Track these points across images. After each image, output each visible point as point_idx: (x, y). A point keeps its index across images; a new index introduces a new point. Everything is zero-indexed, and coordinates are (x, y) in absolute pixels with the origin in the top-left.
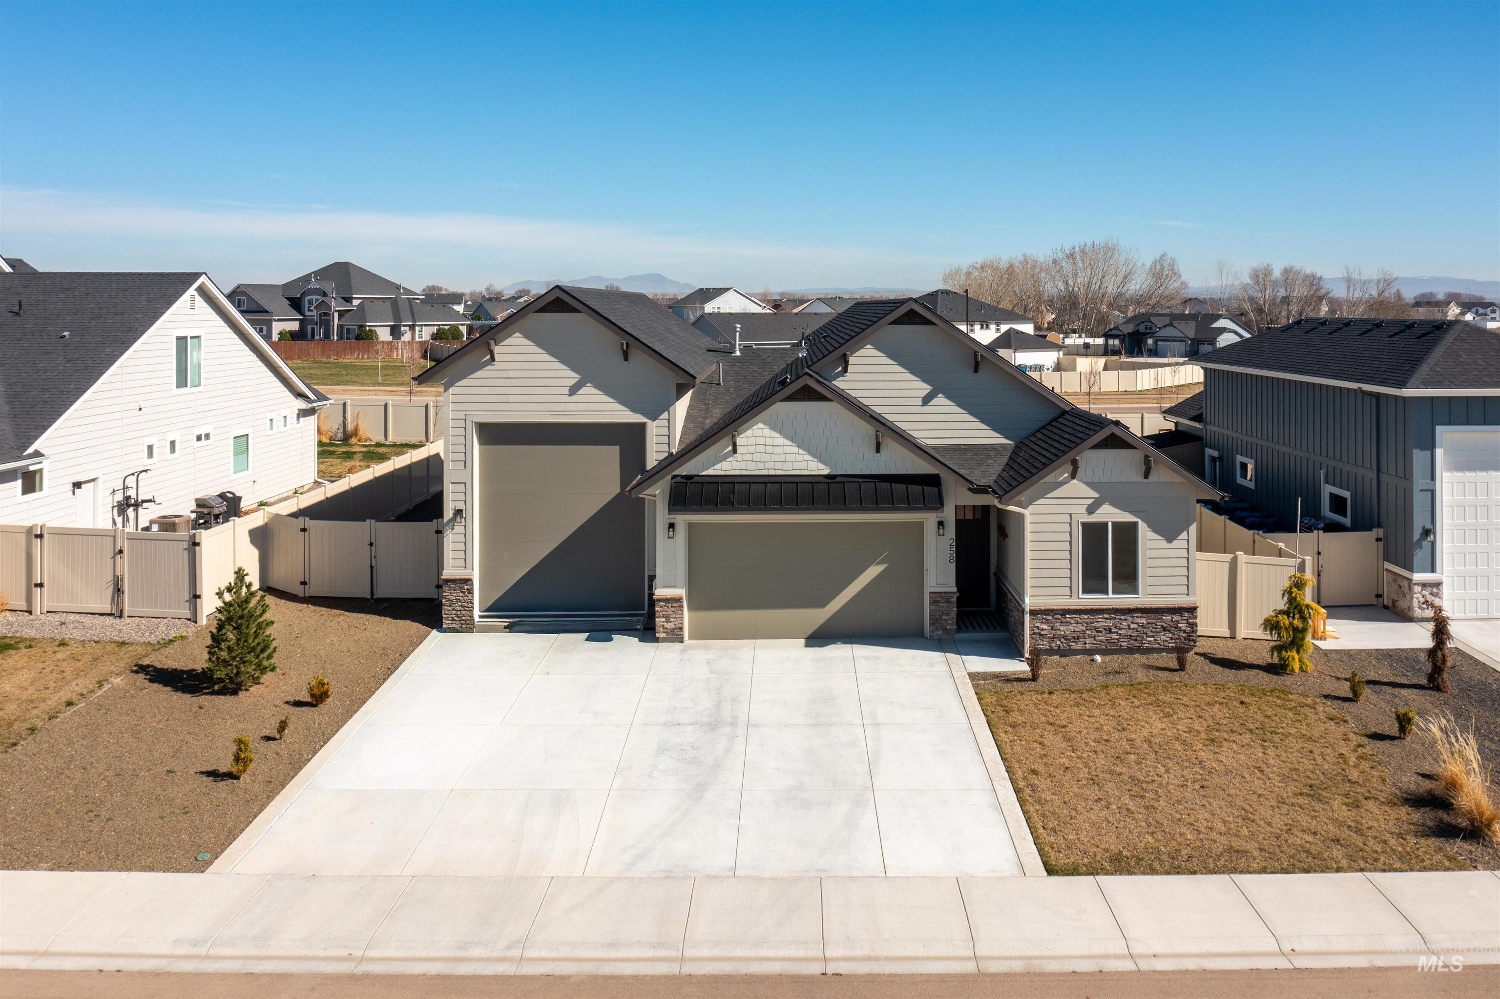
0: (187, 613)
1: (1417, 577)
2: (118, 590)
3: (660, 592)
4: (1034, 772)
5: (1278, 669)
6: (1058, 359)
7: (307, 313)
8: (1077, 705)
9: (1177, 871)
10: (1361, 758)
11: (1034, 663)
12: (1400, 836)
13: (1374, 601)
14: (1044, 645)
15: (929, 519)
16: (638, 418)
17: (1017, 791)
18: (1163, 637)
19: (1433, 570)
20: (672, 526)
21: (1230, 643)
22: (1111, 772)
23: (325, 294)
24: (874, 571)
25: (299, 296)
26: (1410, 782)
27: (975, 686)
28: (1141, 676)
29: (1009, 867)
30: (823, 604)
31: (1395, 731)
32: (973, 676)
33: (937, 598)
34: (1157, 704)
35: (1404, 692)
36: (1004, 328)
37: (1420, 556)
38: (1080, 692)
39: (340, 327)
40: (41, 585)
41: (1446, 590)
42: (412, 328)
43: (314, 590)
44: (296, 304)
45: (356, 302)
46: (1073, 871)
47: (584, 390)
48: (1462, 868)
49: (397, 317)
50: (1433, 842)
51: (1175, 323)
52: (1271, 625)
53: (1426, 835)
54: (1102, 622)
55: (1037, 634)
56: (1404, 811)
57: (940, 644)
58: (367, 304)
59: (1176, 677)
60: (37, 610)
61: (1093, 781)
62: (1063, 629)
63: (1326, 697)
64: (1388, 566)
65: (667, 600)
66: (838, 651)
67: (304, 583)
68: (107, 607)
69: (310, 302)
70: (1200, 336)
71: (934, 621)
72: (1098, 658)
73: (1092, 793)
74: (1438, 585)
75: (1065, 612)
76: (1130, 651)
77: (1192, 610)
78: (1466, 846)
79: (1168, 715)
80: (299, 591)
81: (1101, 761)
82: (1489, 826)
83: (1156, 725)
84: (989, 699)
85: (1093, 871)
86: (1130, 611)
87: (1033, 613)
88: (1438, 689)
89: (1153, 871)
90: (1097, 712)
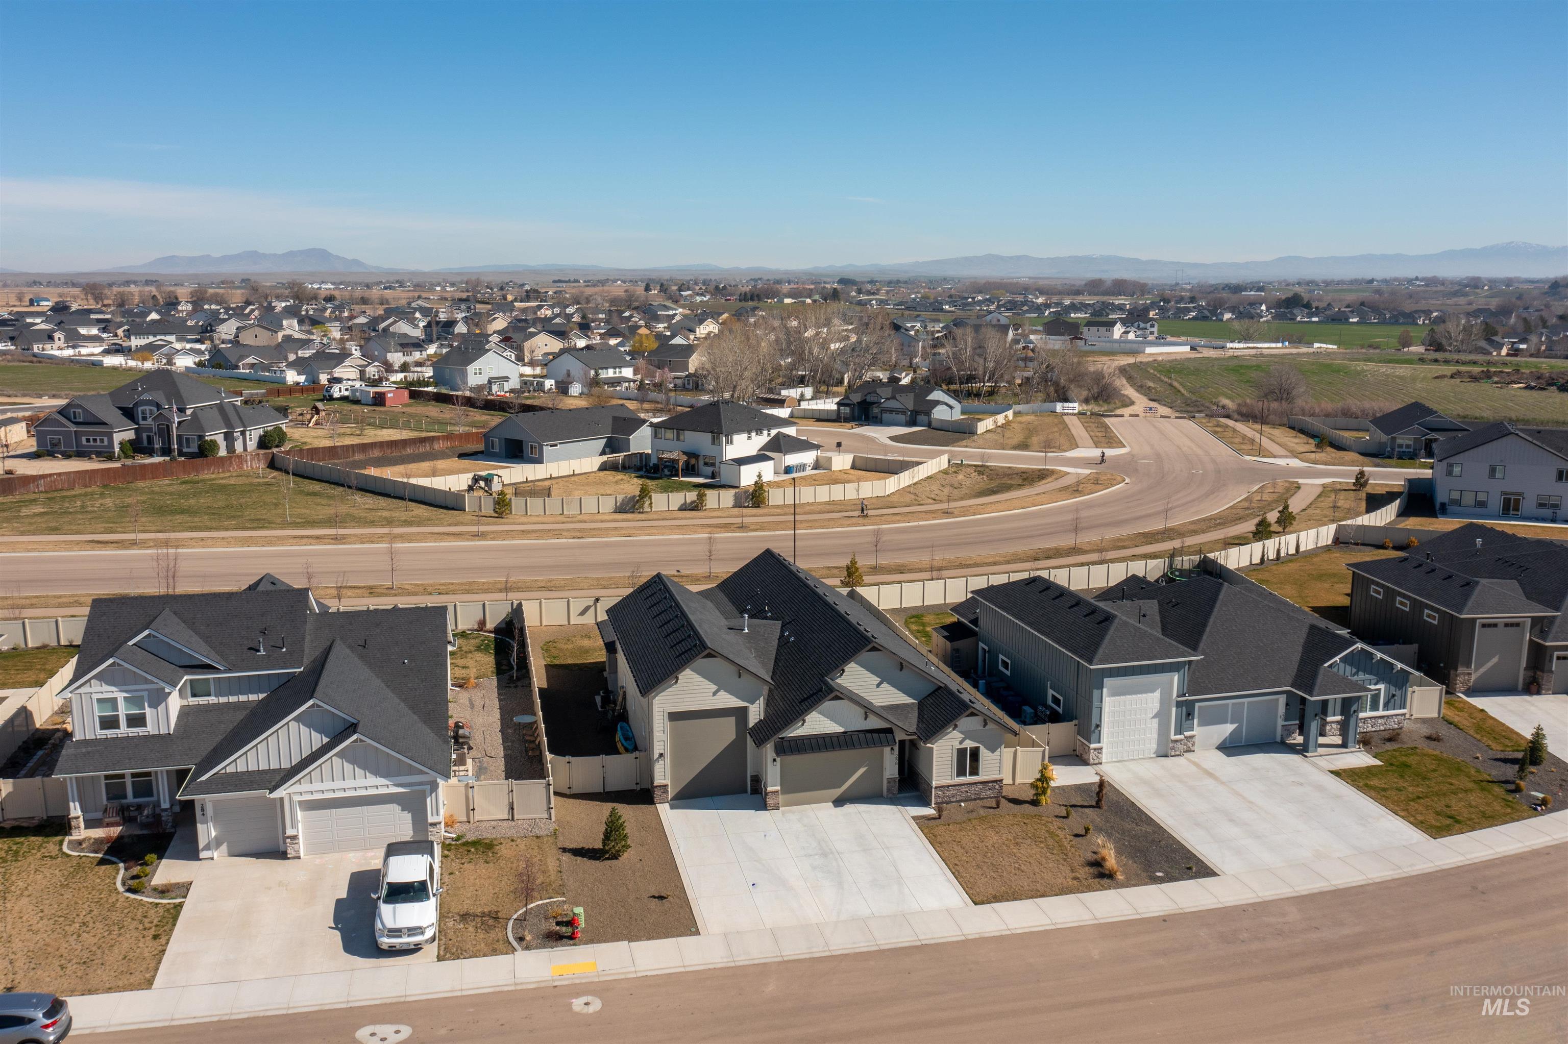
0: (546, 816)
1: (1092, 746)
2: (512, 808)
3: (769, 789)
4: (956, 864)
5: (1035, 803)
6: (817, 456)
7: (141, 422)
8: (960, 830)
9: (1015, 899)
10: (1072, 846)
11: (940, 810)
12: (1086, 879)
13: (1072, 753)
14: (939, 800)
15: (887, 750)
16: (745, 704)
17: (953, 873)
18: (988, 793)
19: (1099, 742)
20: (774, 760)
21: (1013, 787)
22: (984, 862)
23: (159, 406)
24: (862, 771)
25: (131, 406)
26: (1090, 856)
27: (917, 824)
28: (982, 812)
29: (961, 904)
30: (840, 787)
31: (1083, 832)
32: (914, 818)
33: (890, 781)
34: (992, 827)
35: (1087, 810)
36: (774, 432)
37: (1094, 737)
38: (960, 823)
39: (179, 437)
40: (473, 810)
41: (1104, 750)
42: (243, 433)
43: (574, 791)
44: (129, 413)
45: (189, 412)
46: (983, 903)
47: (719, 693)
48: (1106, 889)
49: (228, 424)
50: (1097, 880)
51: (898, 396)
52: (1033, 785)
53: (1094, 878)
54: (963, 789)
55: (937, 796)
56: (1087, 868)
57: (892, 800)
58: (200, 413)
59: (996, 811)
60: (472, 821)
61: (978, 866)
62: (948, 793)
63: (1056, 817)
64: (1079, 737)
65: (772, 792)
66: (850, 808)
67: (570, 788)
68: (506, 817)
69: (143, 412)
70: (917, 408)
71: (889, 790)
72: (963, 804)
73: (979, 872)
74: (1101, 749)
75: (948, 786)
76: (975, 799)
77: (1001, 781)
78: (1108, 881)
79: (997, 833)
80: (568, 792)
81: (979, 857)
82: (1115, 873)
83: (993, 838)
84: (925, 831)
85: (989, 902)
86: (976, 783)
87: (936, 788)
88: (1100, 807)
89: (1008, 900)
90: (970, 834)
